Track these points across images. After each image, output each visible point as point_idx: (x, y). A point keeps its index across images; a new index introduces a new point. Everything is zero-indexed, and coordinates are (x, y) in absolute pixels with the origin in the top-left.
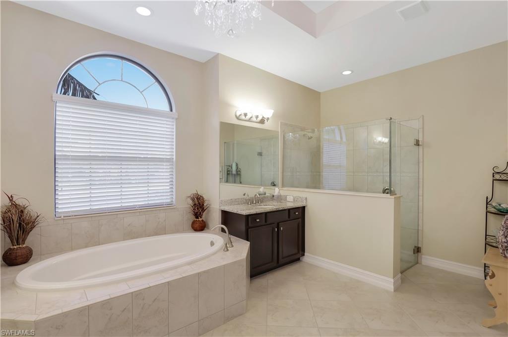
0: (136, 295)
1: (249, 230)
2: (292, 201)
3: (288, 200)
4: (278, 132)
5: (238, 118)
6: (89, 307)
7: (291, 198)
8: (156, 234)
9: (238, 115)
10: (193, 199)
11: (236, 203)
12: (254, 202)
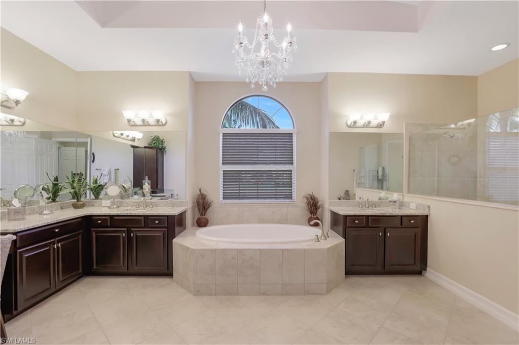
0: (240, 252)
1: (347, 229)
2: (415, 208)
3: (411, 207)
4: (403, 134)
5: (349, 127)
6: (216, 250)
7: (413, 205)
8: (280, 223)
9: (349, 124)
10: (307, 199)
11: (346, 205)
12: (367, 206)
